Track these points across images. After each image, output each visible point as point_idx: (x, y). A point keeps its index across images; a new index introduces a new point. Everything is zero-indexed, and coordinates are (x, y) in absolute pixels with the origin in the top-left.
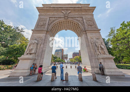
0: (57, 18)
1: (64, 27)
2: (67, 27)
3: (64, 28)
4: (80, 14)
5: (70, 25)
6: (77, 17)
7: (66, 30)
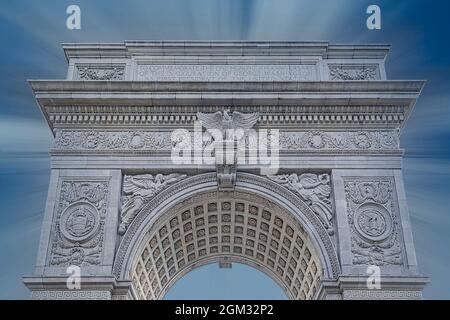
0: (171, 178)
1: (213, 239)
2: (232, 245)
3: (214, 249)
4: (317, 140)
5: (251, 232)
6: (299, 172)
7: (225, 264)
